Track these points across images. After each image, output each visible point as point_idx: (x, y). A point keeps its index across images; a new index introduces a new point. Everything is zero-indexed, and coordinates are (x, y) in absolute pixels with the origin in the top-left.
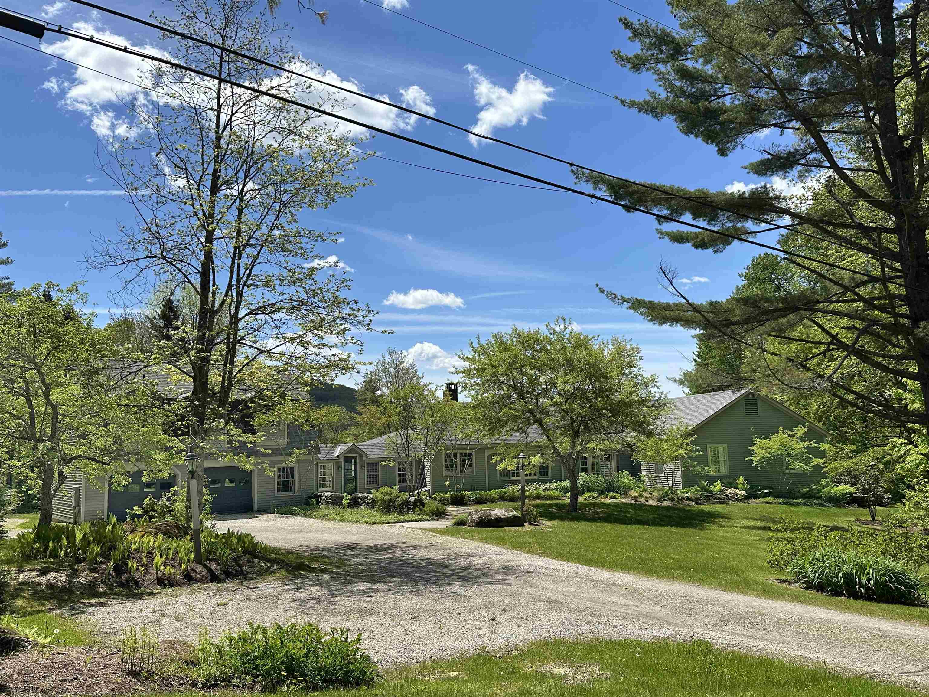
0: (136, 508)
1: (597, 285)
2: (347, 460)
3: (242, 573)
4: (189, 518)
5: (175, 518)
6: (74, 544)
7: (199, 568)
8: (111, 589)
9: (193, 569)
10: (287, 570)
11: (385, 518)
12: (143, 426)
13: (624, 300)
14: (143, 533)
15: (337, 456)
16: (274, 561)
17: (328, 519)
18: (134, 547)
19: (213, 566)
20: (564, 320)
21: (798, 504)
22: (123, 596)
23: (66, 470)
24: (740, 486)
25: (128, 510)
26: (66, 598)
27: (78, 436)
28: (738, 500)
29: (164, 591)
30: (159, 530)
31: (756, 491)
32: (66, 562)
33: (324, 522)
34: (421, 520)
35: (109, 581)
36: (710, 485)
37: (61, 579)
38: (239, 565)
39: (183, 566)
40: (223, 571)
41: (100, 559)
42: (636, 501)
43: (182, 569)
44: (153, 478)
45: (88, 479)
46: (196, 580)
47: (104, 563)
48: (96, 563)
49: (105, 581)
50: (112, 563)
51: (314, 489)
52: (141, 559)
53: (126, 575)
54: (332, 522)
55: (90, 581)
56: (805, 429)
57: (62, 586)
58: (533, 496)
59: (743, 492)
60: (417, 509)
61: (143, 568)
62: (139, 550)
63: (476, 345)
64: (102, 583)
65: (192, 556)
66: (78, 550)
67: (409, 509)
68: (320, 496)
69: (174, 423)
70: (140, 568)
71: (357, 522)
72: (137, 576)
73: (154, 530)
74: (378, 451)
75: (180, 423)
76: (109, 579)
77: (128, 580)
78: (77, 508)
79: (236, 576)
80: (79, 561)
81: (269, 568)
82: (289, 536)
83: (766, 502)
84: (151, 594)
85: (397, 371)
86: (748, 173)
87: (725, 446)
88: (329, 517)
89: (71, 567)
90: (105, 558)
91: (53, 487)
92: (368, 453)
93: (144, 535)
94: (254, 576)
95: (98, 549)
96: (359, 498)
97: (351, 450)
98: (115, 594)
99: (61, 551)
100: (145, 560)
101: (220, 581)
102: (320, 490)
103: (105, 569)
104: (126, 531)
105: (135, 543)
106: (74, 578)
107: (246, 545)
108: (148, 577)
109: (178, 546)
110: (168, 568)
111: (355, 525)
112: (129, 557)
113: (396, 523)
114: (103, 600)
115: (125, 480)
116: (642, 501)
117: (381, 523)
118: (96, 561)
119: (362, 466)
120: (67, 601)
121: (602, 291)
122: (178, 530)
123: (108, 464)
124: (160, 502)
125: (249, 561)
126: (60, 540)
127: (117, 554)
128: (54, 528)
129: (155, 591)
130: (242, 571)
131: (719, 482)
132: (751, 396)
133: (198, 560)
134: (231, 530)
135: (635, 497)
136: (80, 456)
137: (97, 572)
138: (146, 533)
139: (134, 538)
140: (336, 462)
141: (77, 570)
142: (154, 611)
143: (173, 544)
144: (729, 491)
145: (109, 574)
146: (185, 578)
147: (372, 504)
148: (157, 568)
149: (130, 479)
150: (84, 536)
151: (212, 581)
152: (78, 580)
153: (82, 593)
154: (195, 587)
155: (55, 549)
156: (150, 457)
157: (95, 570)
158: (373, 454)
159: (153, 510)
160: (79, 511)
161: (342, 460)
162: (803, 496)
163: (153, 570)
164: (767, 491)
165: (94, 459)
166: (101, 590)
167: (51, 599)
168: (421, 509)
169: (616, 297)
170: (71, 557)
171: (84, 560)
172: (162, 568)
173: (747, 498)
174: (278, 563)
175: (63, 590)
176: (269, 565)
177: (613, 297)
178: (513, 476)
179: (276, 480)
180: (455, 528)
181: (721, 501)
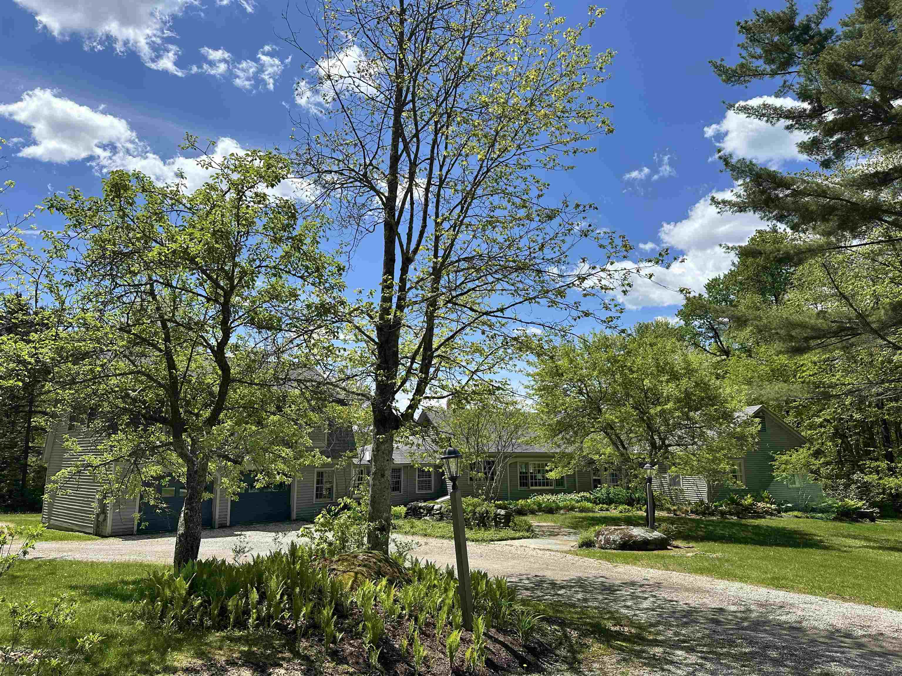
11: (484, 534)
15: (369, 461)
24: (766, 500)
28: (771, 514)
31: (779, 505)
36: (740, 499)
40: (526, 647)
42: (675, 514)
48: (335, 641)
59: (774, 506)
67: (497, 523)
74: (400, 456)
78: (102, 516)
83: (797, 517)
87: (742, 461)
93: (356, 578)
96: (420, 508)
116: (681, 514)
131: (749, 496)
132: (761, 414)
135: (674, 510)
138: (356, 573)
140: (367, 468)
144: (760, 505)
158: (397, 459)
160: (105, 520)
164: (789, 505)
178: (532, 485)
179: (315, 486)
180: (585, 551)
181: (759, 515)
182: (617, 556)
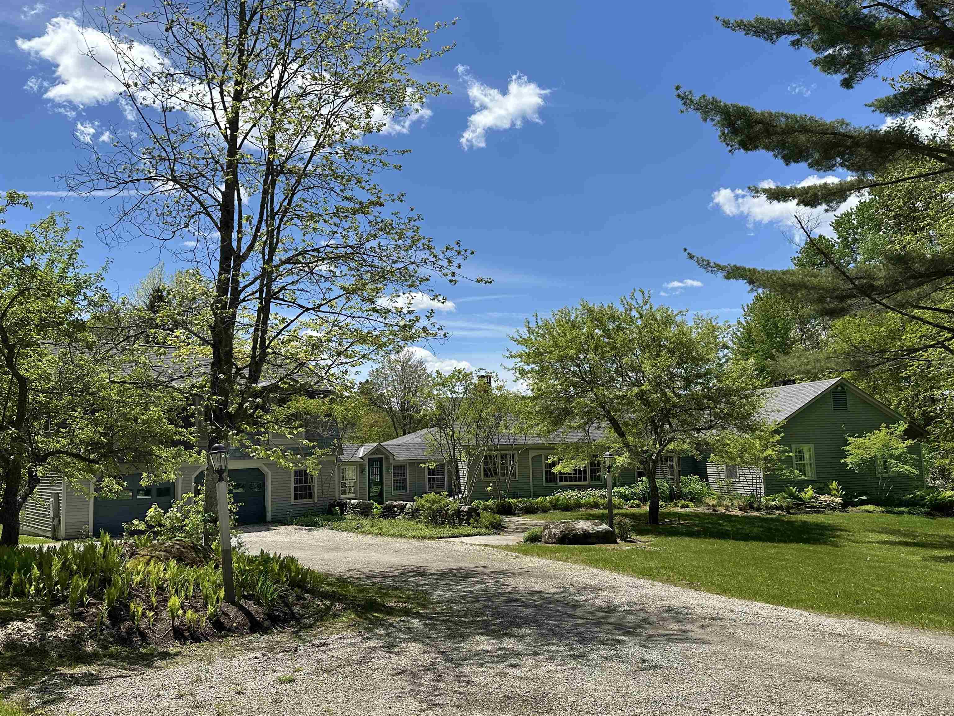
0: (136, 522)
1: (685, 250)
2: (372, 461)
3: (293, 616)
4: (209, 536)
5: (189, 535)
6: (49, 576)
7: (232, 611)
8: (105, 647)
9: (224, 613)
10: (355, 611)
11: (435, 532)
12: (143, 414)
13: (720, 268)
14: (148, 557)
15: (361, 458)
16: (333, 597)
17: (363, 533)
18: (137, 579)
19: (252, 607)
20: (643, 294)
21: (902, 513)
22: (123, 660)
23: (39, 471)
24: (834, 492)
25: (125, 525)
26: (35, 664)
27: (56, 424)
28: (834, 509)
29: (185, 650)
30: (170, 552)
31: (851, 498)
32: (37, 602)
33: (360, 537)
34: (480, 534)
35: (102, 634)
36: (799, 491)
37: (29, 632)
38: (287, 605)
39: (211, 610)
40: (268, 615)
41: (87, 599)
42: (714, 510)
43: (208, 613)
44: (155, 481)
45: (70, 482)
46: (230, 630)
47: (94, 604)
48: (82, 605)
49: (96, 635)
50: (105, 606)
51: (337, 495)
52: (148, 597)
53: (127, 624)
54: (369, 536)
55: (74, 635)
56: (906, 426)
57: (31, 644)
58: (590, 504)
59: (838, 500)
60: (472, 521)
61: (152, 613)
62: (143, 584)
63: (533, 325)
64: (91, 638)
65: (222, 593)
66: (56, 585)
67: (461, 520)
68: (345, 504)
69: (184, 409)
70: (148, 612)
71: (401, 536)
72: (142, 625)
73: (163, 554)
74: (406, 452)
75: (193, 407)
76: (102, 630)
77: (130, 632)
78: (56, 520)
79: (285, 621)
80: (56, 601)
81: (328, 609)
82: (326, 556)
83: (867, 511)
84: (165, 656)
85: (403, 369)
86: (873, 111)
87: (812, 446)
88: (363, 529)
89: (44, 611)
90: (95, 597)
91: (22, 492)
92: (395, 454)
93: (149, 560)
94: (311, 621)
95: (84, 584)
96: (395, 506)
97: (377, 450)
98: (111, 656)
99: (31, 586)
100: (154, 599)
101: (265, 631)
102: (343, 496)
103: (94, 615)
104: (124, 555)
105: (138, 574)
106: (48, 630)
107: (293, 574)
108: (161, 626)
109: (198, 578)
110: (189, 612)
111: (399, 540)
112: (131, 597)
113: (449, 537)
114: (92, 669)
115: (119, 484)
116: (722, 510)
117: (431, 538)
118: (82, 601)
119: (388, 469)
120: (37, 670)
121: (691, 257)
122: (196, 552)
123: (97, 463)
124: (168, 514)
125: (299, 598)
126: (28, 569)
127: (114, 592)
128: (20, 552)
129: (171, 650)
130: (293, 613)
131: (810, 487)
132: (839, 388)
133: (230, 599)
134: (265, 552)
135: (713, 506)
136: (59, 452)
137: (83, 620)
138: (152, 557)
139: (137, 565)
140: (359, 465)
141: (53, 617)
142: (180, 696)
143: (191, 574)
144: (823, 498)
145: (102, 623)
146: (214, 627)
147: (414, 514)
148: (172, 613)
149: (125, 483)
150: (64, 564)
151: (253, 630)
152: (54, 633)
153: (60, 656)
154: (231, 641)
155: (21, 584)
156: (151, 453)
157: (79, 616)
158: (401, 456)
159: (160, 525)
160: (59, 523)
161: (366, 462)
162: (907, 504)
163: (165, 615)
164: (864, 498)
165: (77, 456)
166: (89, 649)
167: (12, 666)
168: (477, 521)
169: (708, 264)
170: (45, 595)
171: (64, 599)
172: (180, 612)
173: (845, 505)
174: (339, 600)
175: (31, 650)
176: (328, 603)
177: (706, 265)
178: (561, 481)
179: (293, 485)
180: (530, 545)
181: (817, 510)
182: (558, 551)
